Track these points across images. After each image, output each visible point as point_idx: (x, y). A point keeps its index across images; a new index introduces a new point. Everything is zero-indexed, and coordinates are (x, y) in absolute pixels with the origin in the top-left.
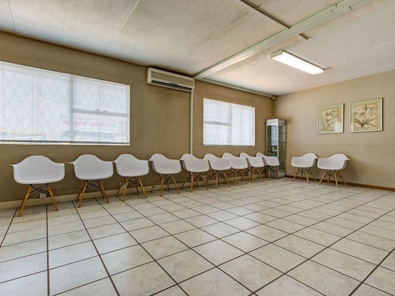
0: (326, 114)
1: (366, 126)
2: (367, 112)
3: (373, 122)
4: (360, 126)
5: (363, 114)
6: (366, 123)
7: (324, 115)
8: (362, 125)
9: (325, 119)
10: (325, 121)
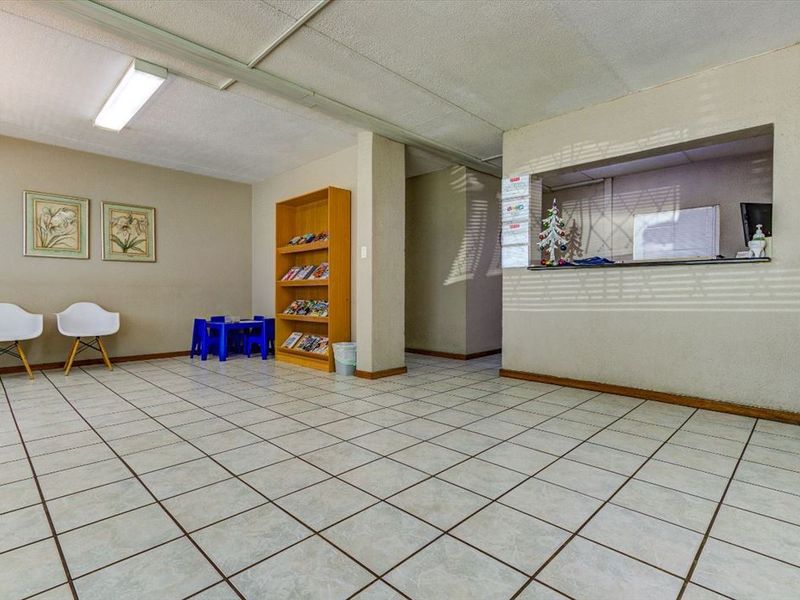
0: (46, 210)
1: (130, 251)
2: (133, 227)
3: (142, 246)
4: (120, 249)
5: (125, 227)
6: (131, 246)
7: (40, 212)
8: (125, 249)
9: (45, 223)
10: (43, 226)
